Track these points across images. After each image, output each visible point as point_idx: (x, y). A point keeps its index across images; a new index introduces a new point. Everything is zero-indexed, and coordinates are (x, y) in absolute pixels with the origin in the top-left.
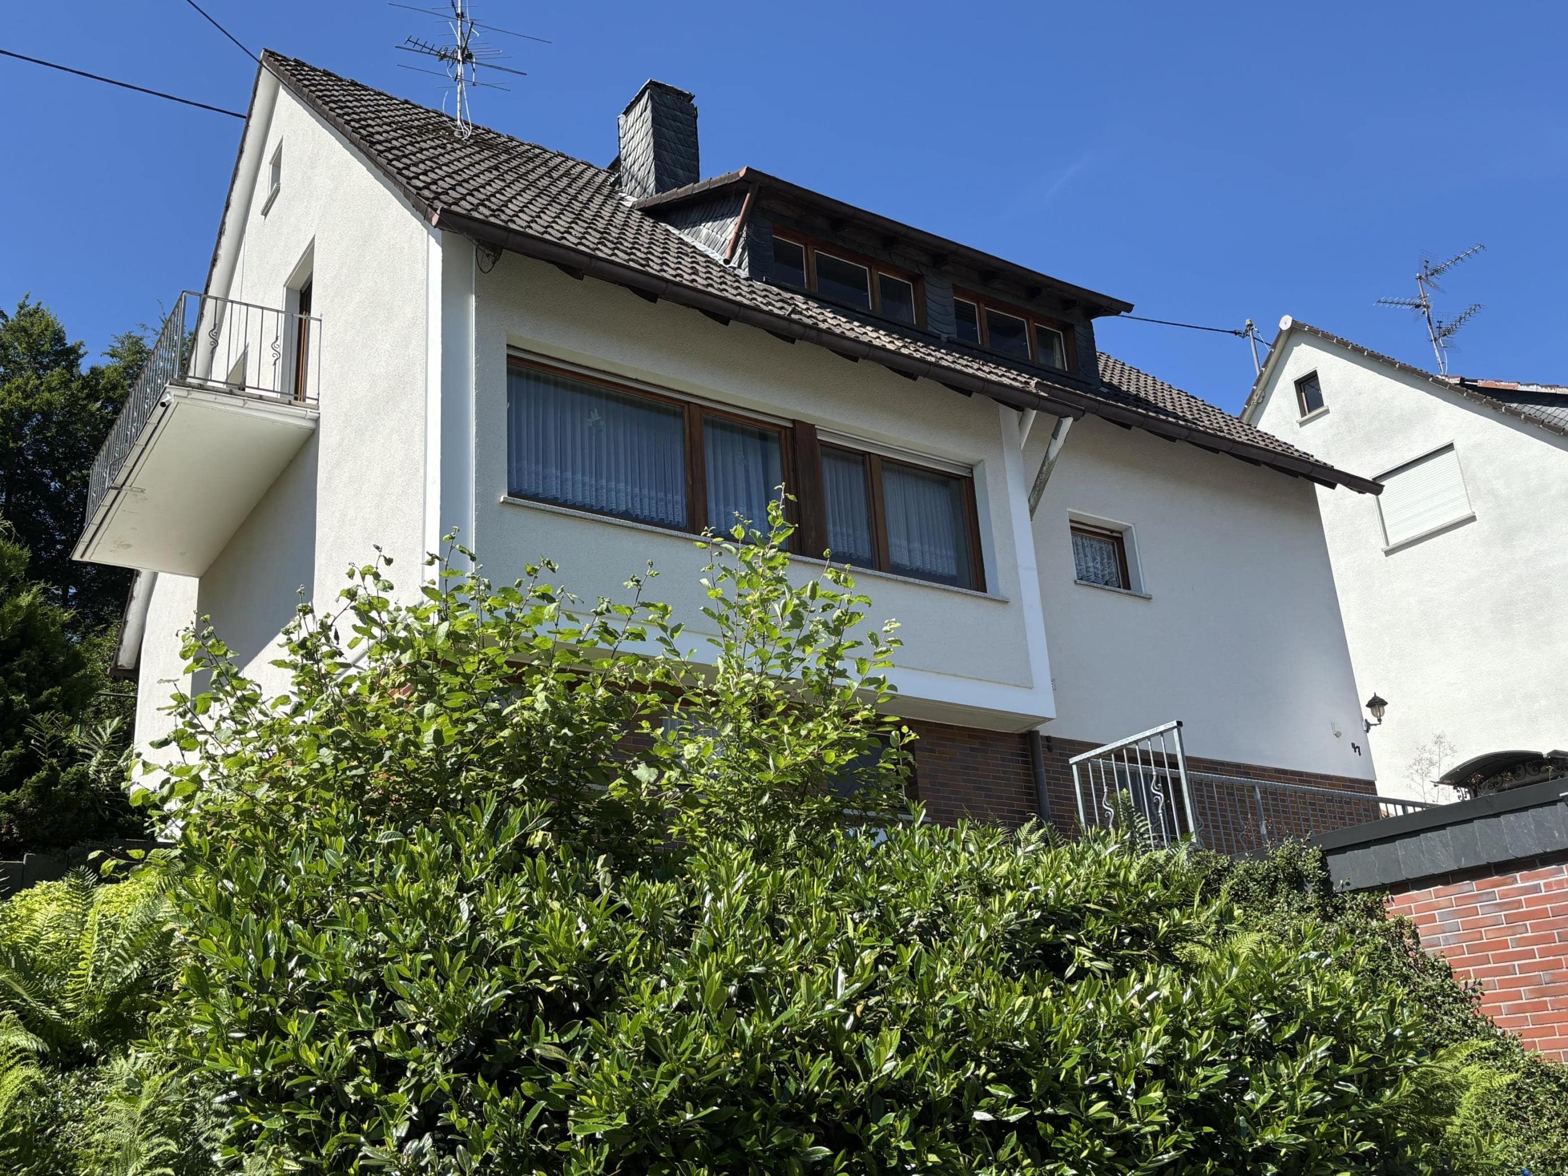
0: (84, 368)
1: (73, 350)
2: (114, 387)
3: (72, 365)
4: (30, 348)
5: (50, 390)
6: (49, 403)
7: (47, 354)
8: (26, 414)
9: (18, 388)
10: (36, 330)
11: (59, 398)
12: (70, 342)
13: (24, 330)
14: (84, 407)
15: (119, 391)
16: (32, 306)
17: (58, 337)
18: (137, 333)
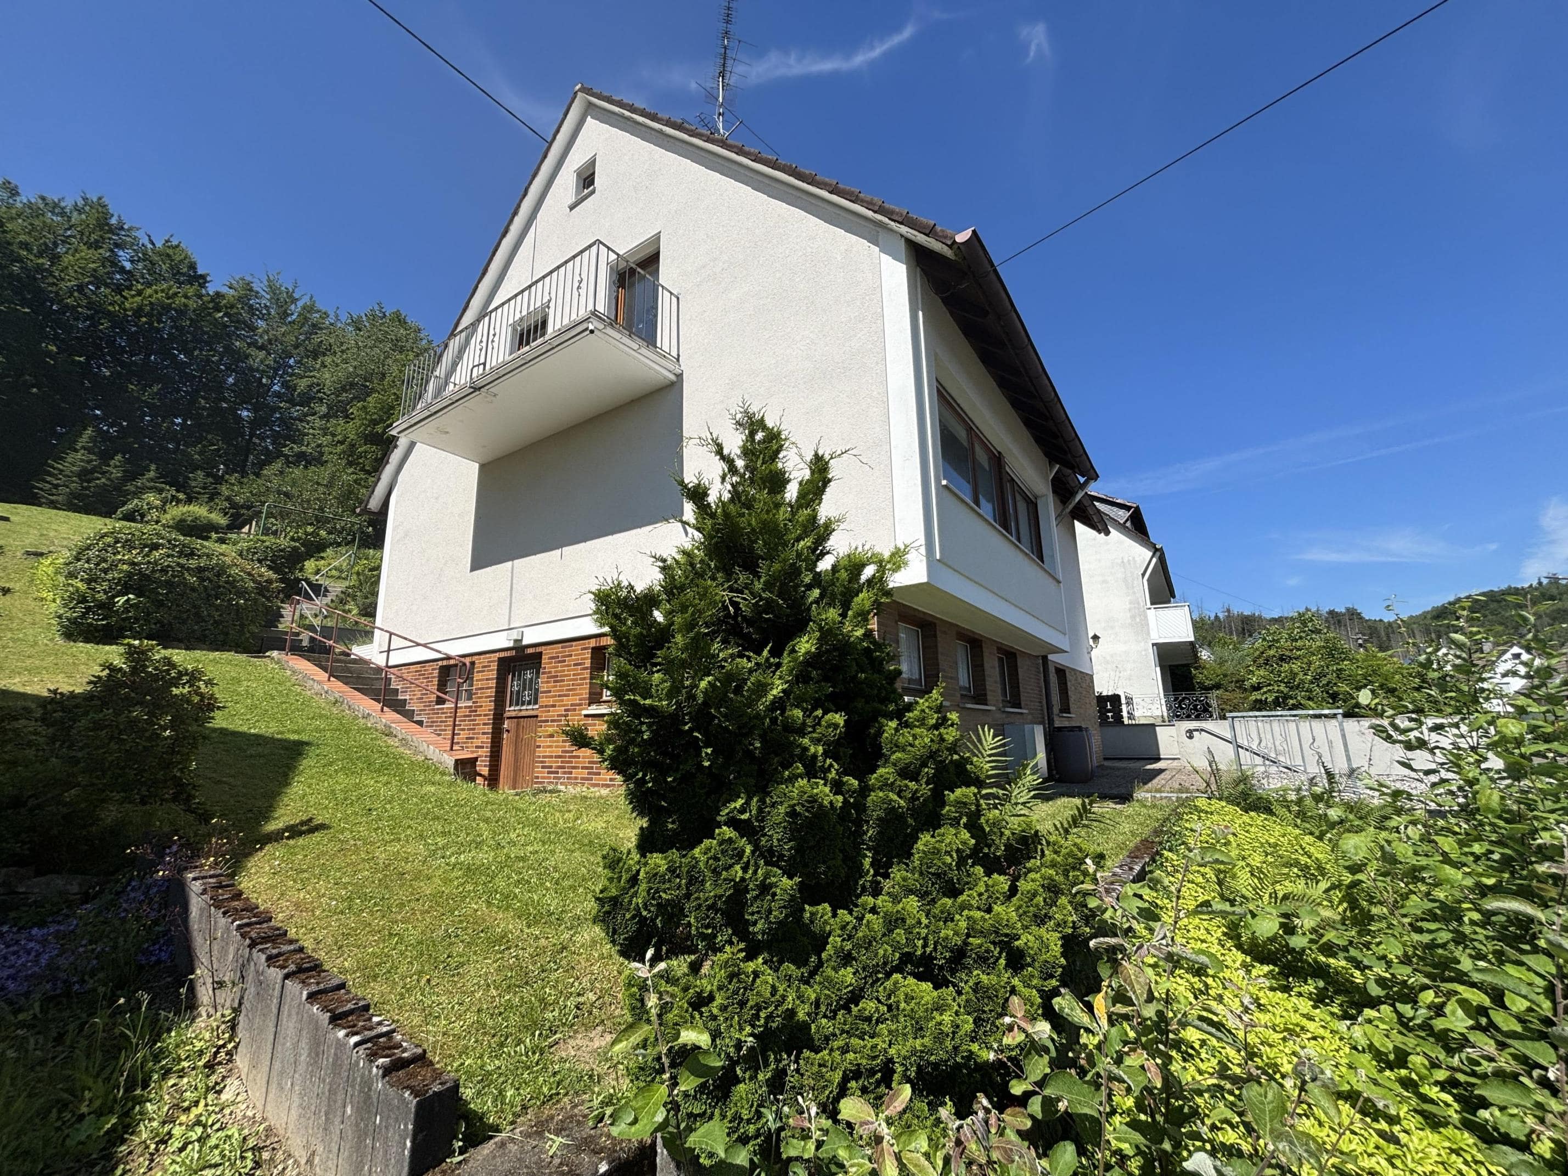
0: (211, 289)
1: (203, 277)
2: (232, 307)
3: (202, 286)
4: (172, 267)
5: (186, 297)
6: (186, 305)
7: (183, 274)
8: (168, 308)
9: (163, 291)
10: (177, 258)
11: (192, 304)
12: (200, 271)
13: (168, 255)
14: (210, 314)
15: (235, 310)
16: (175, 243)
17: (192, 266)
18: (248, 278)
